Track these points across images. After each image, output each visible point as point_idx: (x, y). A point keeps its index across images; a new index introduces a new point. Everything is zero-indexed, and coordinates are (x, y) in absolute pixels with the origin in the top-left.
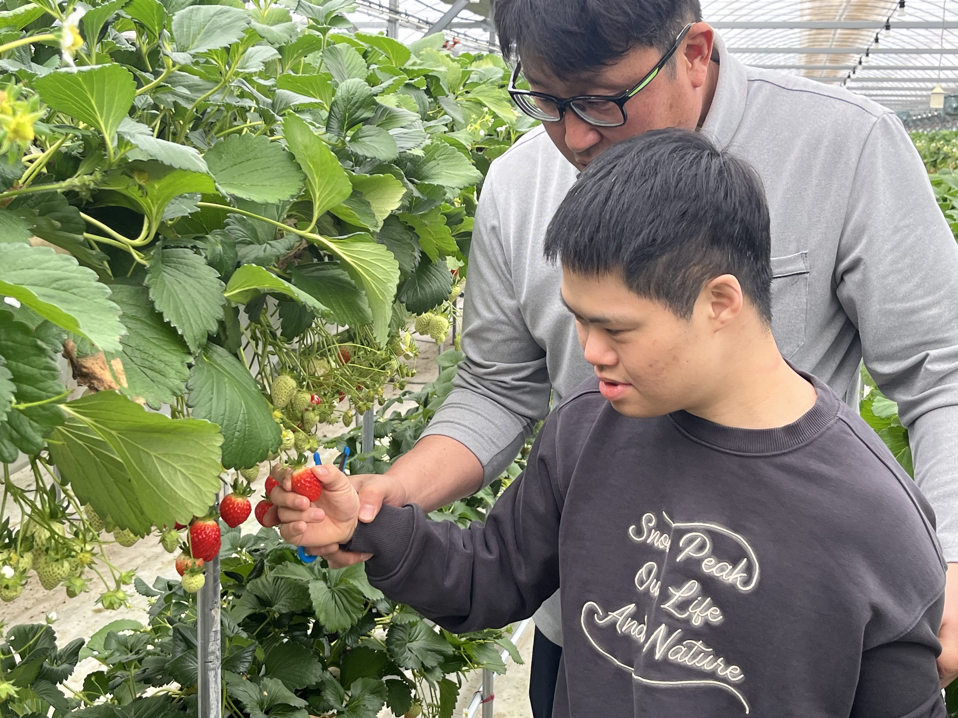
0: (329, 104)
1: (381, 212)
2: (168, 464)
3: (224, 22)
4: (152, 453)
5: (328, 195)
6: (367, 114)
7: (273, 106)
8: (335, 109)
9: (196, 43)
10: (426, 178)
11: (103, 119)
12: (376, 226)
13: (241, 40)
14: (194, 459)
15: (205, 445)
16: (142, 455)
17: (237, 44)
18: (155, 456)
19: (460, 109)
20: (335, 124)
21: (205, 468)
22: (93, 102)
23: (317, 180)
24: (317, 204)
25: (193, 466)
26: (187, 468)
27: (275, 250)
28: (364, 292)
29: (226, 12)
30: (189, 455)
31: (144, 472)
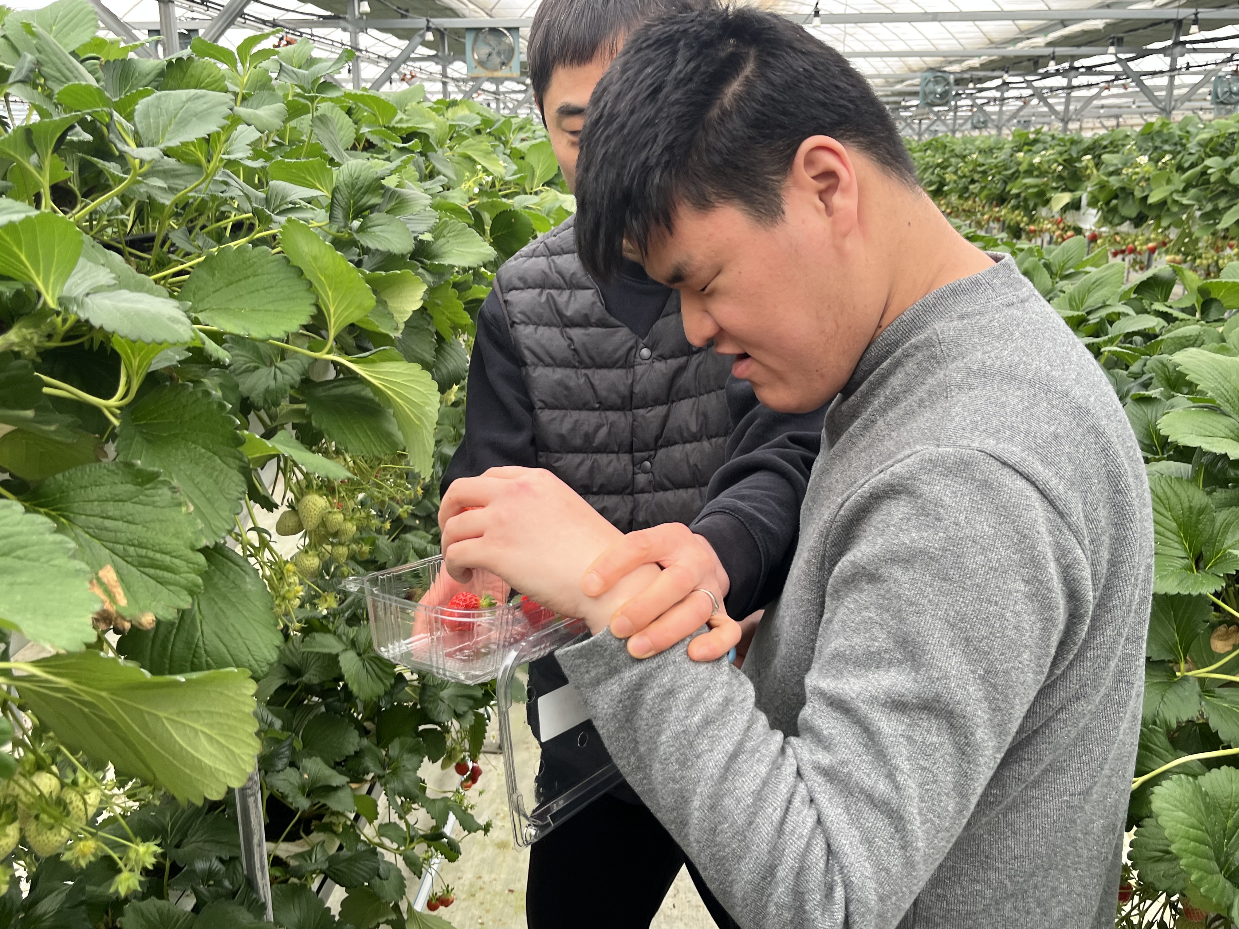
0: (330, 190)
1: (400, 312)
2: (184, 725)
3: (200, 108)
4: (161, 714)
5: (345, 309)
6: (375, 200)
7: (267, 201)
8: (338, 196)
9: (167, 136)
10: (435, 257)
11: (41, 277)
12: (397, 329)
13: (222, 128)
14: (220, 714)
15: (231, 694)
16: (147, 717)
17: (218, 133)
18: (167, 719)
19: (450, 164)
20: (339, 214)
21: (235, 724)
22: (23, 257)
23: (330, 294)
24: (333, 320)
25: (219, 723)
26: (211, 726)
27: (287, 377)
28: (391, 411)
29: (202, 96)
30: (213, 709)
31: (154, 738)
